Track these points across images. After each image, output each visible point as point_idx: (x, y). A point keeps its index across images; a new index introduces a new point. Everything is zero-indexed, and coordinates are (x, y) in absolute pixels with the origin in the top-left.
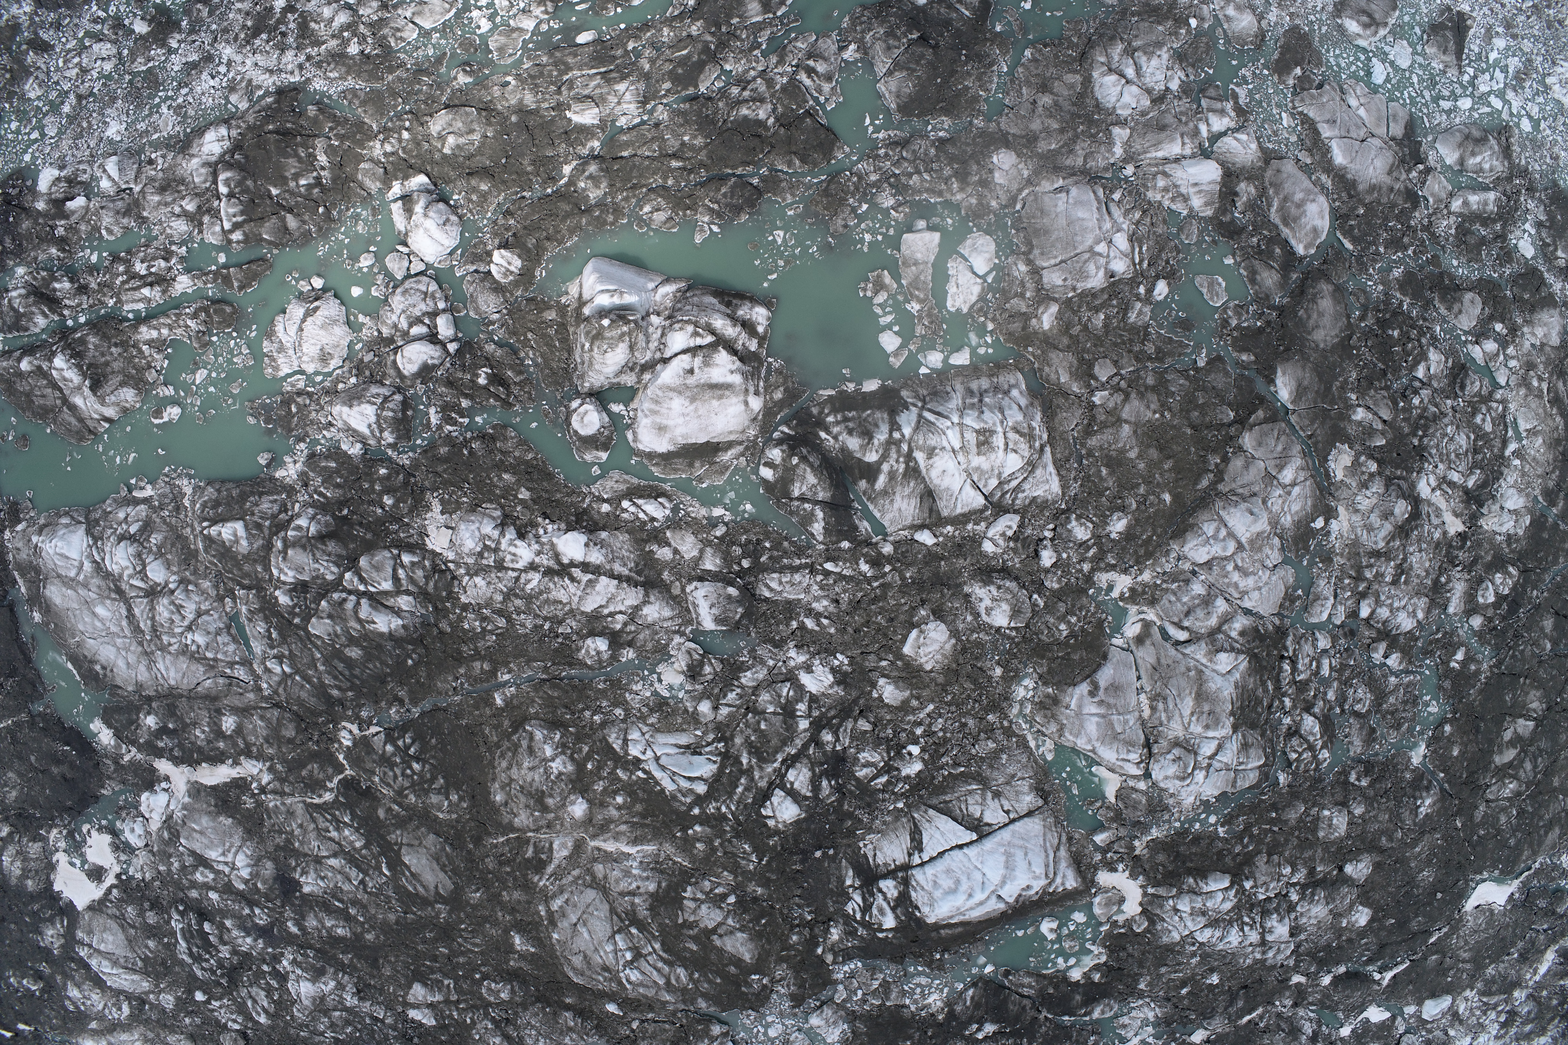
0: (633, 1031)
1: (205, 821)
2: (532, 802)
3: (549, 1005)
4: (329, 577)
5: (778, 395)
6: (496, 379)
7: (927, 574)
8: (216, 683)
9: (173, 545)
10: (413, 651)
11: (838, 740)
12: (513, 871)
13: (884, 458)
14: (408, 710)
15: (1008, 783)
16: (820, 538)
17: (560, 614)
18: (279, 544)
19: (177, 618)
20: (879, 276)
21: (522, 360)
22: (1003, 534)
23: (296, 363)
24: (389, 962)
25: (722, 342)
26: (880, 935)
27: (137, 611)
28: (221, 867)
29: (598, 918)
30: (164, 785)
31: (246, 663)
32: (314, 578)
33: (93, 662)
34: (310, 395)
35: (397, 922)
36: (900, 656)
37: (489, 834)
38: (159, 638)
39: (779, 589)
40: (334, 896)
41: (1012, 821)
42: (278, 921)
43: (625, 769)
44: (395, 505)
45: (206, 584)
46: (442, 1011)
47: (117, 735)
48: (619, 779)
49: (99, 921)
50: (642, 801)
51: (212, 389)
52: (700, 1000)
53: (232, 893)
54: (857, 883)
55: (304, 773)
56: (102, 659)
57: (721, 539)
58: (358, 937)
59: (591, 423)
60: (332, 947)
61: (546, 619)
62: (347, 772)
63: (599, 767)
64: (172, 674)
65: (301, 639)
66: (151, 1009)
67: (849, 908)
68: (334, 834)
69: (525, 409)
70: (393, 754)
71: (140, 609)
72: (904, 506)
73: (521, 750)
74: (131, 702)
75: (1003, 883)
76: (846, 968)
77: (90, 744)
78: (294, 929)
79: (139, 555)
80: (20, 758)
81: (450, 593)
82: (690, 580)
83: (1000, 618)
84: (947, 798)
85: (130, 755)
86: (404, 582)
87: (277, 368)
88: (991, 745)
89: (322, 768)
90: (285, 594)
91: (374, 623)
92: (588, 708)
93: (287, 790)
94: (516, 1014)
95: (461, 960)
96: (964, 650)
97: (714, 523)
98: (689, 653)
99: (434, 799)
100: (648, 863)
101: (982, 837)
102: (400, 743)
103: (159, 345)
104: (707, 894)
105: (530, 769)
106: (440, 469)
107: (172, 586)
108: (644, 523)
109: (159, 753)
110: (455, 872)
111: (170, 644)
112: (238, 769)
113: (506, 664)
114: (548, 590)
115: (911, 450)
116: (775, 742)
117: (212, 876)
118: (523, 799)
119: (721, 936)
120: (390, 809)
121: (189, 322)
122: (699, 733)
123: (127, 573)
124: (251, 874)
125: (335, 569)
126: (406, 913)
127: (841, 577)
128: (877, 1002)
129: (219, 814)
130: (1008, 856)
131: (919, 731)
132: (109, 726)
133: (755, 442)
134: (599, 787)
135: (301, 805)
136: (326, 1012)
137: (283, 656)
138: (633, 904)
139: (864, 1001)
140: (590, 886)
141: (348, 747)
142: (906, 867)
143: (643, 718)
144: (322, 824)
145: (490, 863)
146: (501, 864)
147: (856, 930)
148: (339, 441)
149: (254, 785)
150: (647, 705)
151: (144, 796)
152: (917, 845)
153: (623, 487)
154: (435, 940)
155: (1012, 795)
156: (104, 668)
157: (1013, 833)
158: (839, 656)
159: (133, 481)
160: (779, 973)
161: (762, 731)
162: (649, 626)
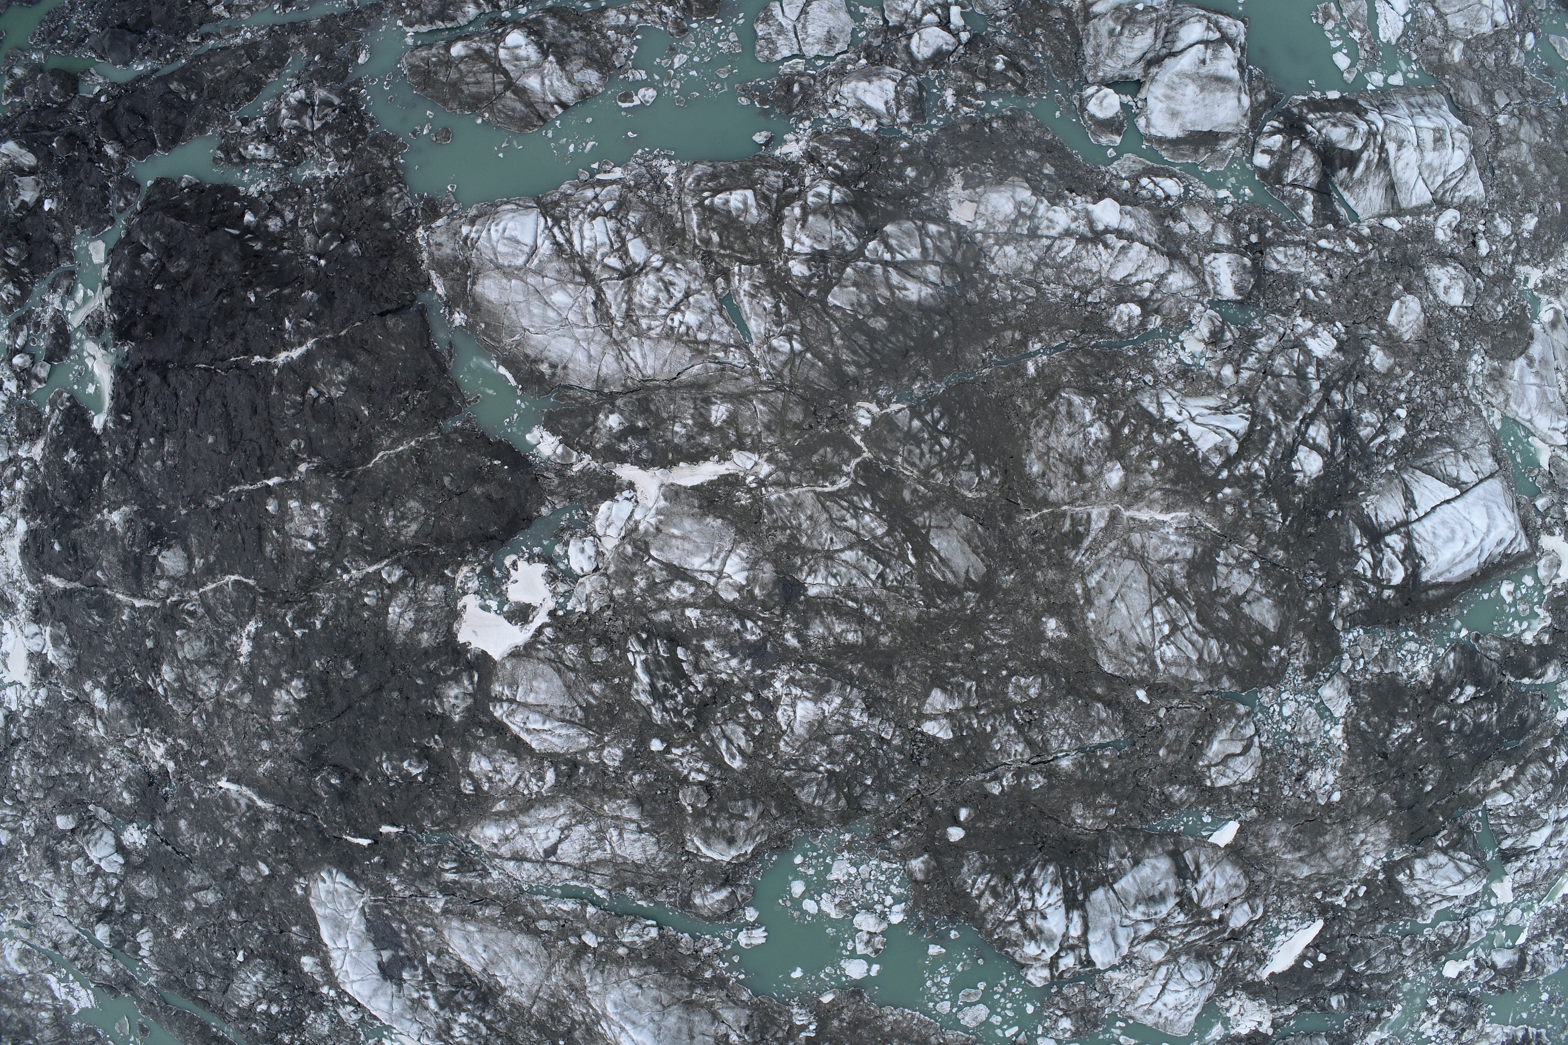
0: (1159, 719)
1: (688, 524)
2: (1070, 470)
3: (1080, 697)
4: (849, 248)
5: (1262, 97)
6: (1011, 65)
7: (1398, 256)
8: (706, 369)
9: (653, 224)
10: (940, 322)
11: (1345, 399)
12: (1048, 549)
13: (1365, 146)
14: (933, 385)
15: (1473, 447)
16: (1309, 219)
17: (1089, 283)
18: (797, 211)
19: (663, 296)
20: (1326, 8)
21: (1033, 52)
22: (1450, 225)
23: (796, 46)
24: (905, 668)
25: (1226, 39)
26: (1387, 593)
27: (609, 294)
28: (705, 577)
29: (1137, 590)
30: (626, 494)
31: (742, 347)
32: (833, 248)
33: (536, 361)
34: (813, 77)
35: (919, 619)
36: (1384, 326)
37: (1020, 512)
38: (636, 323)
39: (1285, 261)
40: (847, 596)
41: (1481, 481)
42: (773, 634)
43: (1160, 433)
44: (917, 179)
45: (695, 264)
46: (961, 721)
47: (566, 442)
48: (1154, 444)
49: (526, 668)
50: (1174, 466)
51: (693, 73)
52: (1225, 679)
53: (717, 606)
54: (1365, 542)
55: (815, 458)
56: (553, 356)
57: (1230, 217)
58: (871, 642)
59: (1111, 105)
60: (839, 657)
61: (1075, 288)
62: (865, 455)
63: (1134, 432)
64: (650, 361)
65: (816, 312)
66: (586, 773)
67: (1359, 568)
68: (852, 523)
69: (1040, 96)
70: (921, 430)
71: (612, 293)
72: (1374, 196)
73: (1059, 417)
74: (587, 403)
75: (1489, 531)
76: (1350, 636)
77: (525, 458)
78: (791, 641)
79: (618, 232)
80: (427, 481)
81: (978, 263)
82: (1207, 252)
83: (1456, 298)
84: (1429, 460)
85: (581, 463)
86: (931, 252)
87: (774, 51)
88: (1458, 412)
89: (836, 452)
90: (802, 262)
91: (906, 289)
92: (1118, 375)
93: (792, 479)
94: (1042, 714)
95: (985, 657)
96: (1429, 325)
97: (1221, 202)
98: (1211, 319)
99: (965, 476)
100: (1183, 529)
101: (1463, 493)
102: (928, 418)
103: (627, 30)
104: (1237, 559)
105: (1069, 435)
106: (961, 146)
107: (657, 264)
108: (1159, 202)
109: (622, 458)
110: (988, 553)
111: (650, 328)
112: (728, 464)
113: (1037, 333)
114: (1079, 259)
115: (1383, 143)
116: (1294, 401)
117: (691, 590)
118: (1062, 468)
119: (1249, 603)
120: (915, 491)
121: (665, 9)
122: (1225, 396)
123: (600, 251)
124: (747, 579)
125: (855, 240)
126: (928, 607)
127: (1333, 253)
128: (1377, 670)
129: (704, 515)
130: (1488, 508)
131: (1402, 397)
132: (554, 433)
133: (1246, 135)
134: (1135, 452)
135: (810, 495)
136: (825, 739)
137: (793, 332)
138: (1171, 572)
139: (1365, 670)
140: (1128, 557)
141: (866, 428)
142: (1406, 523)
143: (1171, 384)
144: (836, 512)
145: (1024, 542)
146: (1035, 542)
147: (1367, 589)
148: (848, 121)
149: (750, 479)
150: (1172, 372)
151: (604, 507)
152: (1411, 503)
153: (1139, 167)
154: (959, 636)
155: (1477, 458)
156: (553, 366)
157: (1485, 490)
158: (1338, 324)
159: (595, 166)
160: (1294, 646)
161: (1282, 392)
162: (1173, 295)
